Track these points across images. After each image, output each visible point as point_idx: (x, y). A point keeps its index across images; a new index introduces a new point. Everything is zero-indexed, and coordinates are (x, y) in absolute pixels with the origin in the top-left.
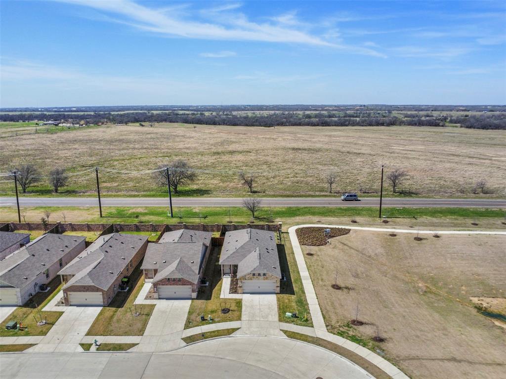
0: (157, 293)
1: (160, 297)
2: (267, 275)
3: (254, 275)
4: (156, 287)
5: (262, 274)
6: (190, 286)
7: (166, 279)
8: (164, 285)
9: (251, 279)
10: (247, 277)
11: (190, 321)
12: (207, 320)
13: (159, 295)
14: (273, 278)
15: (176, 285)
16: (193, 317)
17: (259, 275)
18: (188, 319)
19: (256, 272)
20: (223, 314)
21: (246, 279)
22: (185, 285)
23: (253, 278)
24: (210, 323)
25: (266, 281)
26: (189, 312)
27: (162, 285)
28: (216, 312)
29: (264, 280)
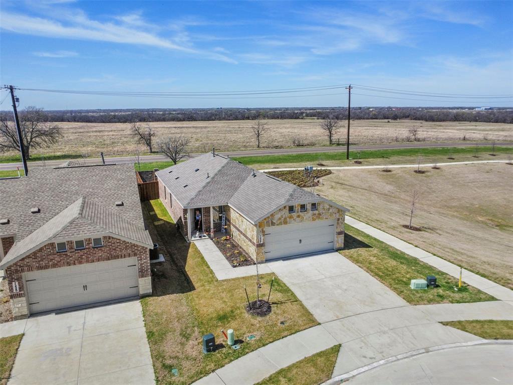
0: (24, 299)
1: (36, 308)
2: (320, 208)
3: (291, 209)
4: (19, 279)
5: (309, 207)
6: (133, 260)
7: (52, 244)
8: (46, 267)
9: (286, 223)
10: (277, 216)
11: (168, 362)
12: (221, 346)
13: (30, 304)
14: (331, 214)
15: (88, 262)
16: (170, 347)
17: (303, 207)
18: (157, 356)
19: (296, 203)
20: (259, 319)
21: (273, 224)
22: (117, 257)
23: (291, 217)
24: (238, 355)
25: (318, 222)
26: (150, 335)
27: (40, 268)
28: (234, 318)
29: (314, 220)
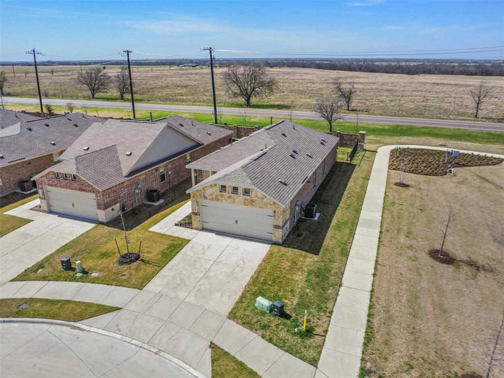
2: (253, 194)
3: (223, 188)
5: (241, 191)
6: (93, 195)
8: (52, 185)
9: (218, 200)
10: (209, 191)
12: (73, 270)
18: (46, 259)
20: (116, 265)
21: (205, 198)
22: (84, 190)
23: (222, 196)
25: (250, 208)
26: (65, 245)
27: (49, 185)
28: (108, 257)
